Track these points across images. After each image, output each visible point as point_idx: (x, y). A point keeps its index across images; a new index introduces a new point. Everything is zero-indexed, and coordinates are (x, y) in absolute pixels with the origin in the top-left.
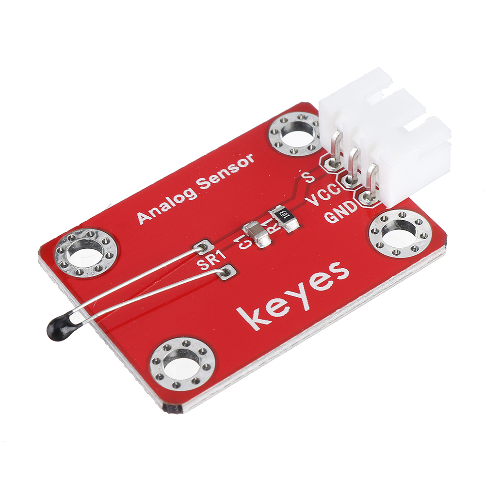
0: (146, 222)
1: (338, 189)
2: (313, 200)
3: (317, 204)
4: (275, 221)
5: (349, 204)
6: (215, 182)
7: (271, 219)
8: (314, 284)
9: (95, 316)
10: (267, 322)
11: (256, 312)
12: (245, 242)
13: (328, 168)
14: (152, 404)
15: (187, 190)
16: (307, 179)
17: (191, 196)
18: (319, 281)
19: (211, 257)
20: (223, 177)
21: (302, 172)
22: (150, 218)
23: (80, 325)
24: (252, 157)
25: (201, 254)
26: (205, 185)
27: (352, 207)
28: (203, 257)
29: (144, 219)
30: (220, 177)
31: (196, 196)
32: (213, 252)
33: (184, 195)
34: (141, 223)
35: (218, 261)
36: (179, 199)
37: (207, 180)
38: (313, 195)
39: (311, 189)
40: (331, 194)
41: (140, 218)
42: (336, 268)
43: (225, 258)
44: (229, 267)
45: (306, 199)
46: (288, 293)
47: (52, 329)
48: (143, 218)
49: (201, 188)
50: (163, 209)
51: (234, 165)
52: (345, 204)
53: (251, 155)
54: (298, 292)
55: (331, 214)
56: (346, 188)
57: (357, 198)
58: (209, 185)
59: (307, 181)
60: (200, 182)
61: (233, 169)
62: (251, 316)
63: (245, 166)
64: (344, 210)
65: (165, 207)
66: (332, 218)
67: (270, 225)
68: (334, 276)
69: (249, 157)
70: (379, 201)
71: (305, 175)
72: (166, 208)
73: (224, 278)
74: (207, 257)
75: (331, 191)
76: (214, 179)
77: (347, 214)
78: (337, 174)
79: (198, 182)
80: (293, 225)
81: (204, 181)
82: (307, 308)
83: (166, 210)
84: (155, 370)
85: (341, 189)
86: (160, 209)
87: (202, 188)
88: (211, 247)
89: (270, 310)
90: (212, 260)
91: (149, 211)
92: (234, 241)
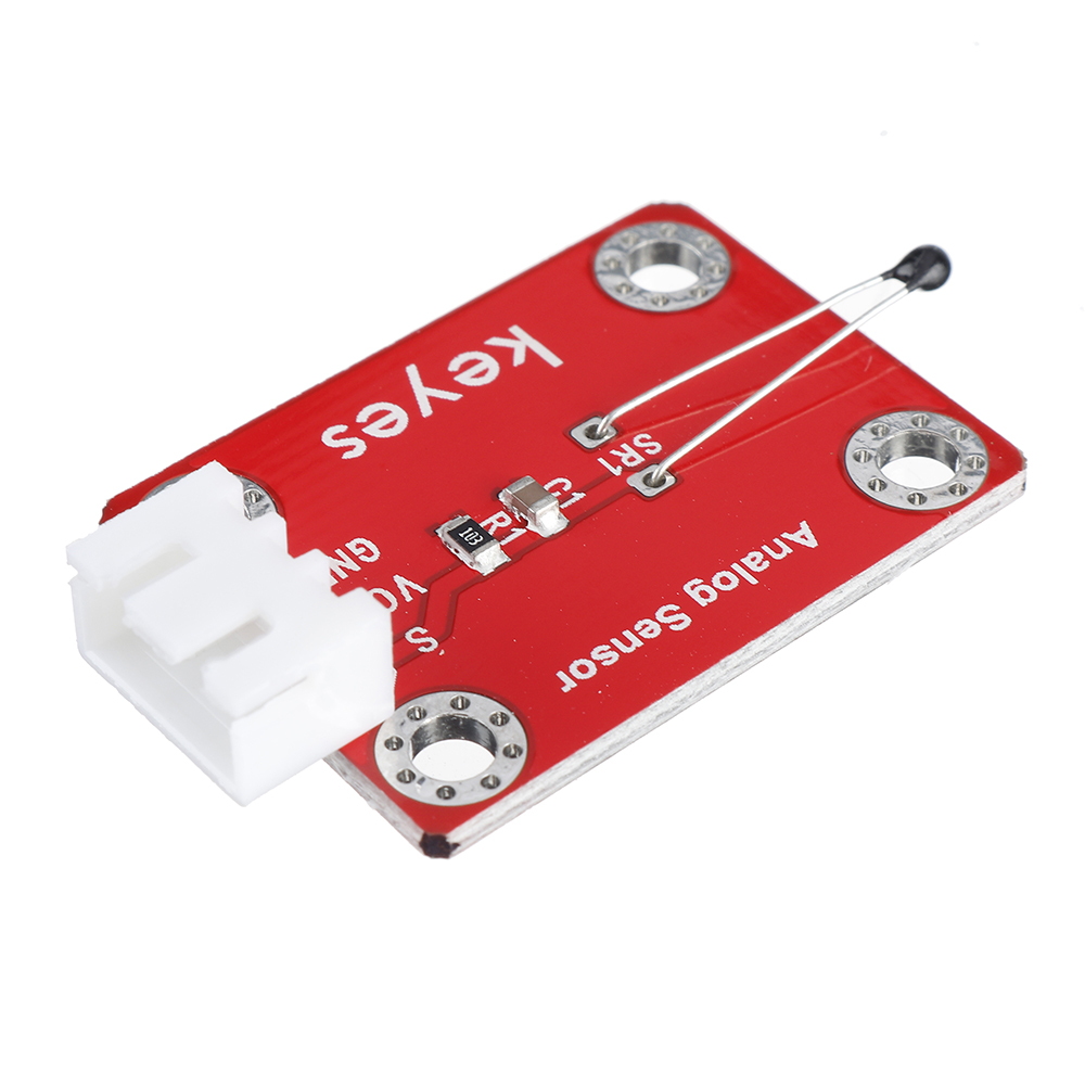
0: (795, 529)
2: (407, 587)
3: (397, 578)
6: (647, 621)
7: (503, 543)
8: (398, 415)
10: (494, 341)
11: (519, 359)
12: (558, 493)
15: (710, 600)
16: (424, 636)
17: (698, 589)
18: (388, 421)
19: (632, 459)
20: (627, 633)
21: (437, 651)
22: (785, 535)
24: (564, 684)
26: (667, 614)
28: (651, 461)
29: (800, 533)
30: (636, 634)
31: (687, 588)
32: (628, 471)
33: (715, 589)
34: (804, 524)
35: (613, 452)
36: (726, 581)
37: (664, 626)
38: (409, 599)
41: (810, 536)
42: (351, 448)
43: (601, 460)
44: (589, 444)
45: (423, 591)
46: (454, 397)
48: (803, 537)
49: (678, 608)
50: (760, 556)
51: (604, 664)
53: (566, 689)
54: (432, 400)
55: (364, 558)
58: (660, 614)
59: (424, 631)
60: (681, 621)
61: (604, 654)
62: (529, 352)
65: (755, 561)
66: (363, 550)
68: (355, 430)
69: (569, 685)
71: (428, 645)
72: (754, 559)
73: (598, 421)
74: (640, 459)
76: (650, 629)
79: (688, 621)
81: (673, 623)
83: (751, 555)
86: (767, 557)
87: (675, 608)
88: (635, 481)
89: (492, 368)
90: (628, 455)
91: (790, 551)
92: (582, 495)
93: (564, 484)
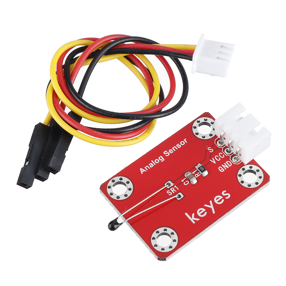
0: (144, 173)
1: (223, 155)
2: (213, 161)
3: (215, 163)
4: (198, 171)
5: (228, 162)
6: (171, 153)
7: (196, 170)
8: (216, 201)
9: (128, 220)
10: (198, 219)
11: (193, 215)
12: (186, 181)
13: (219, 145)
14: (153, 257)
15: (160, 157)
16: (210, 150)
17: (162, 160)
18: (218, 200)
19: (172, 189)
20: (175, 150)
21: (208, 147)
22: (146, 171)
23: (122, 223)
25: (168, 187)
26: (168, 154)
27: (230, 164)
28: (169, 189)
29: (143, 171)
30: (173, 150)
31: (164, 160)
32: (173, 187)
33: (159, 159)
34: (142, 173)
35: (176, 191)
36: (157, 161)
37: (168, 152)
38: (213, 158)
39: (212, 156)
40: (220, 158)
41: (141, 171)
42: (225, 193)
43: (178, 189)
44: (180, 194)
45: (210, 160)
46: (206, 205)
47: (110, 226)
48: (142, 171)
50: (150, 167)
51: (179, 144)
52: (227, 162)
53: (186, 139)
54: (210, 205)
55: (221, 167)
56: (227, 155)
57: (232, 159)
59: (210, 151)
60: (165, 153)
61: (179, 146)
62: (191, 217)
63: (183, 144)
64: (226, 166)
65: (152, 165)
66: (222, 169)
67: (196, 173)
68: (224, 197)
69: (185, 140)
70: (241, 161)
72: (152, 166)
73: (179, 199)
74: (171, 189)
75: (220, 156)
76: (171, 151)
77: (228, 167)
78: (223, 148)
80: (206, 173)
82: (214, 212)
83: (152, 167)
84: (153, 242)
85: (225, 155)
87: (166, 156)
88: (172, 184)
89: (199, 214)
90: (173, 190)
91: (145, 167)
92: (182, 181)
93: (185, 184)
